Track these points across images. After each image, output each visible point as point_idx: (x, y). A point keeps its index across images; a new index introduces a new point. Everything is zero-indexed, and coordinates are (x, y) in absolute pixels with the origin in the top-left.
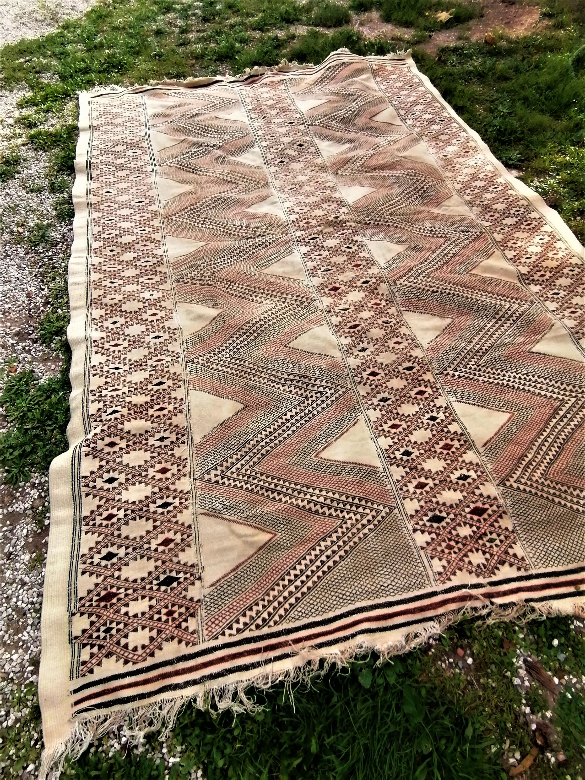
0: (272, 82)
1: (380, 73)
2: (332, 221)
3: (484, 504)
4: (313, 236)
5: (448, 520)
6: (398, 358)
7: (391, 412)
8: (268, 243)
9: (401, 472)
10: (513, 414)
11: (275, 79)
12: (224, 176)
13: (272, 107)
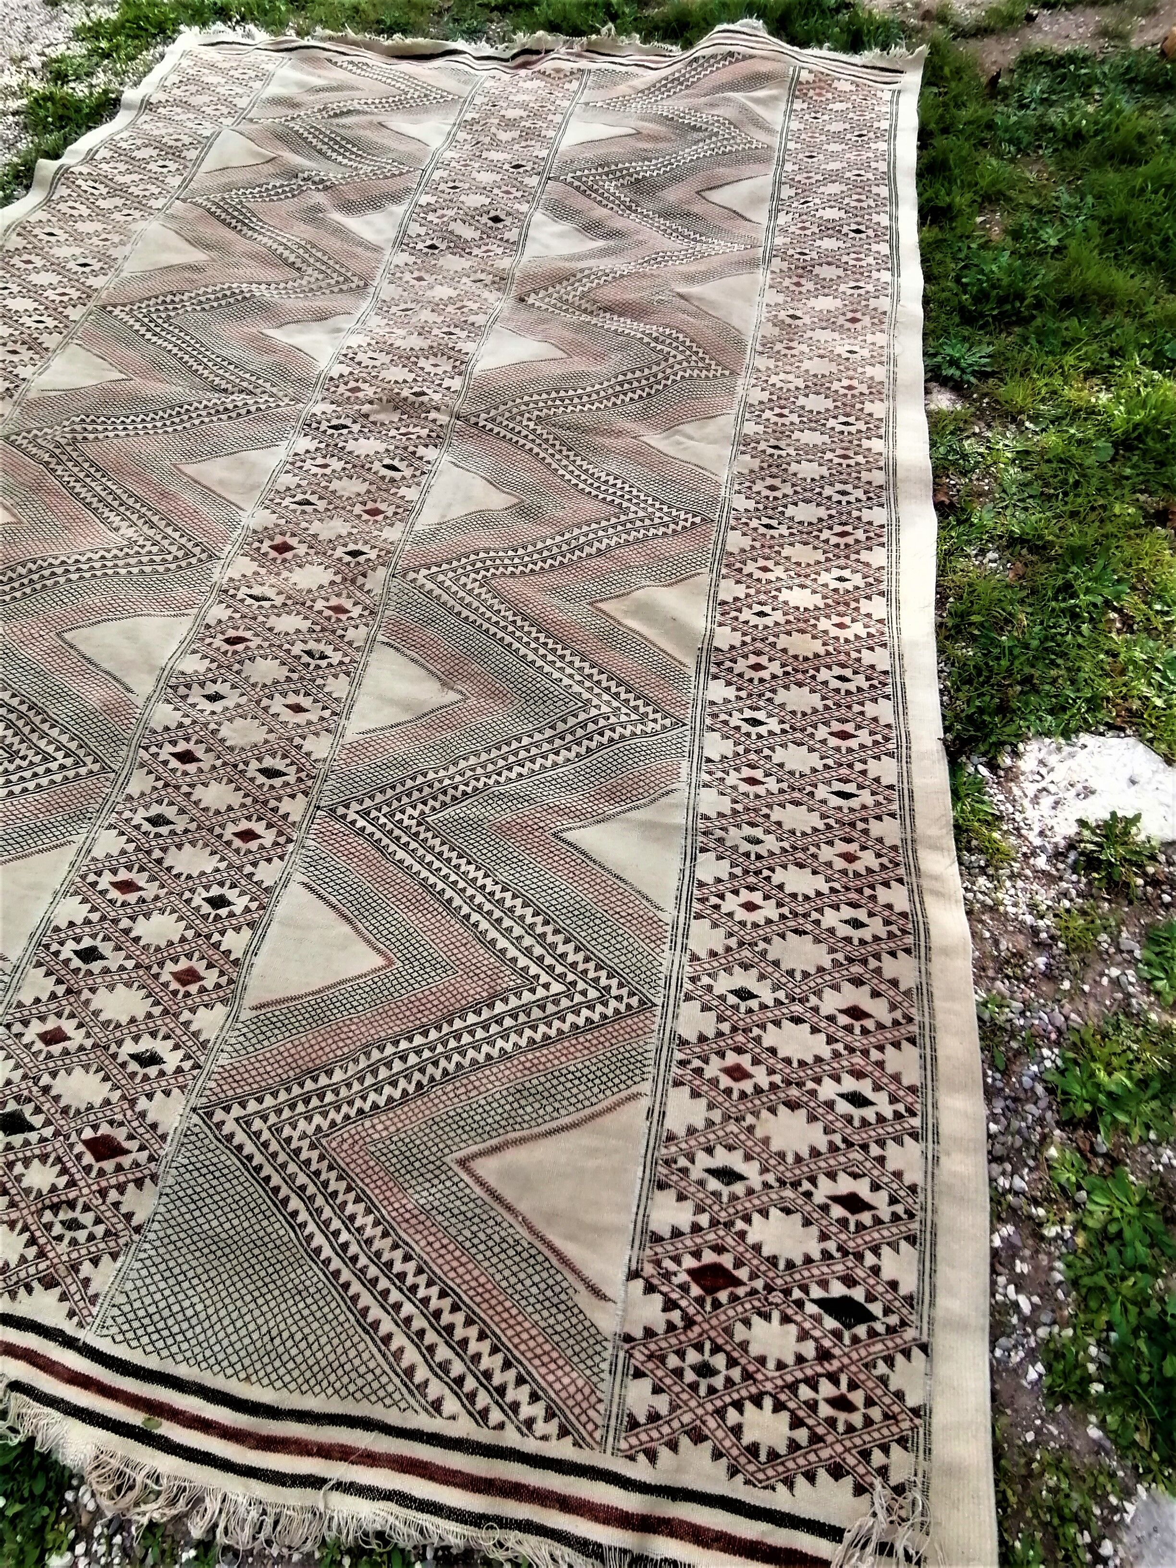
0: (558, 71)
1: (811, 93)
2: (406, 399)
3: (130, 1137)
4: (342, 421)
5: (33, 1137)
6: (266, 742)
7: (149, 853)
8: (243, 411)
9: (43, 989)
10: (391, 963)
11: (567, 66)
12: (287, 248)
13: (509, 124)
